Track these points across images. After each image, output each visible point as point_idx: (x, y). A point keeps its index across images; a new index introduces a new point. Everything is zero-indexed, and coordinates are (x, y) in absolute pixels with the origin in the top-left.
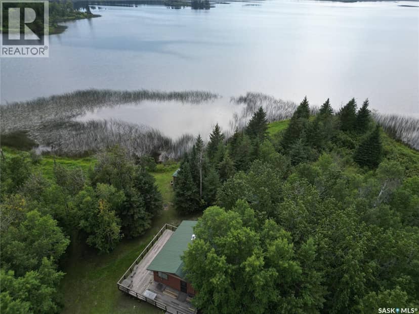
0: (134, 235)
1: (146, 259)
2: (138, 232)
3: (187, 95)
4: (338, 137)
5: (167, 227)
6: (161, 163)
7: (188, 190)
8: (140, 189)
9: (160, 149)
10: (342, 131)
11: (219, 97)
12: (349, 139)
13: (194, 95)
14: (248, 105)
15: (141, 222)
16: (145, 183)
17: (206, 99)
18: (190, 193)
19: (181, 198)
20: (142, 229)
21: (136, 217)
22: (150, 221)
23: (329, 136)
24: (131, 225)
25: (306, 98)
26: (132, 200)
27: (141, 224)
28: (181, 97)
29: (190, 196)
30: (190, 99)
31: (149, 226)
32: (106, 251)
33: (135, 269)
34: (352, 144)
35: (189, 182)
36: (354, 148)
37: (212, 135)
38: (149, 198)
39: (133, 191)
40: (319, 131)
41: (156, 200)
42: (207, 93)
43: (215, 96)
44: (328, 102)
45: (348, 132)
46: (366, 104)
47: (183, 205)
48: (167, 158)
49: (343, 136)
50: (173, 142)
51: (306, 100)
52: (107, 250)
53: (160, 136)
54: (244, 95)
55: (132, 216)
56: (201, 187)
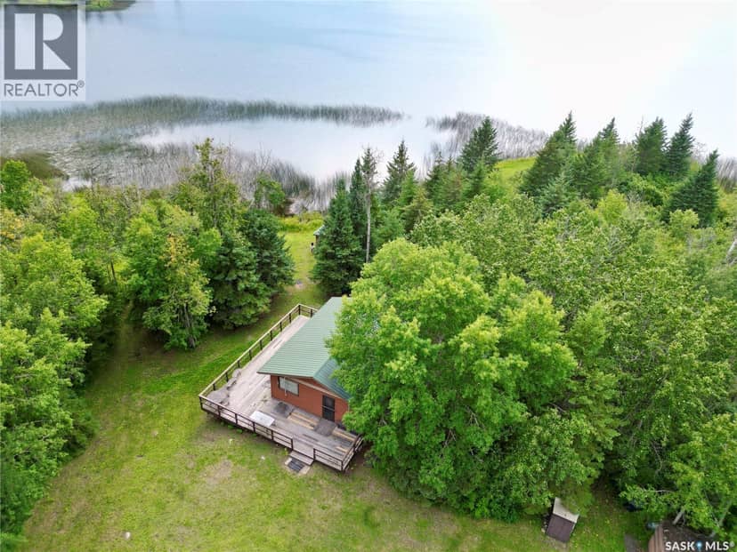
0: (236, 323)
1: (258, 361)
2: (245, 317)
3: (347, 112)
4: (630, 183)
5: (299, 310)
6: (292, 215)
7: (343, 248)
8: (251, 237)
9: (293, 195)
10: (638, 175)
11: (405, 117)
12: (653, 187)
13: (360, 112)
14: (460, 132)
15: (250, 298)
16: (260, 227)
17: (381, 120)
18: (346, 252)
19: (330, 262)
20: (253, 312)
21: (241, 285)
22: (268, 300)
23: (614, 181)
24: (230, 301)
25: (570, 115)
26: (234, 251)
27: (250, 303)
28: (335, 114)
29: (346, 257)
30: (351, 118)
31: (265, 307)
32: (180, 341)
33: (235, 374)
34: (657, 196)
35: (345, 232)
36: (661, 204)
37: (391, 165)
38: (266, 257)
39: (238, 237)
40: (595, 166)
41: (280, 263)
42: (384, 111)
43: (398, 116)
44: (611, 126)
45: (649, 177)
46: (687, 125)
47: (333, 276)
48: (304, 209)
49: (639, 182)
50: (316, 186)
51: (570, 119)
52: (182, 339)
53: (294, 173)
54: (453, 116)
55: (235, 283)
56: (368, 245)
